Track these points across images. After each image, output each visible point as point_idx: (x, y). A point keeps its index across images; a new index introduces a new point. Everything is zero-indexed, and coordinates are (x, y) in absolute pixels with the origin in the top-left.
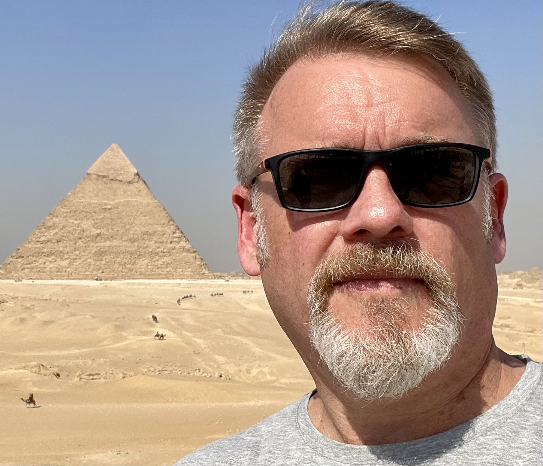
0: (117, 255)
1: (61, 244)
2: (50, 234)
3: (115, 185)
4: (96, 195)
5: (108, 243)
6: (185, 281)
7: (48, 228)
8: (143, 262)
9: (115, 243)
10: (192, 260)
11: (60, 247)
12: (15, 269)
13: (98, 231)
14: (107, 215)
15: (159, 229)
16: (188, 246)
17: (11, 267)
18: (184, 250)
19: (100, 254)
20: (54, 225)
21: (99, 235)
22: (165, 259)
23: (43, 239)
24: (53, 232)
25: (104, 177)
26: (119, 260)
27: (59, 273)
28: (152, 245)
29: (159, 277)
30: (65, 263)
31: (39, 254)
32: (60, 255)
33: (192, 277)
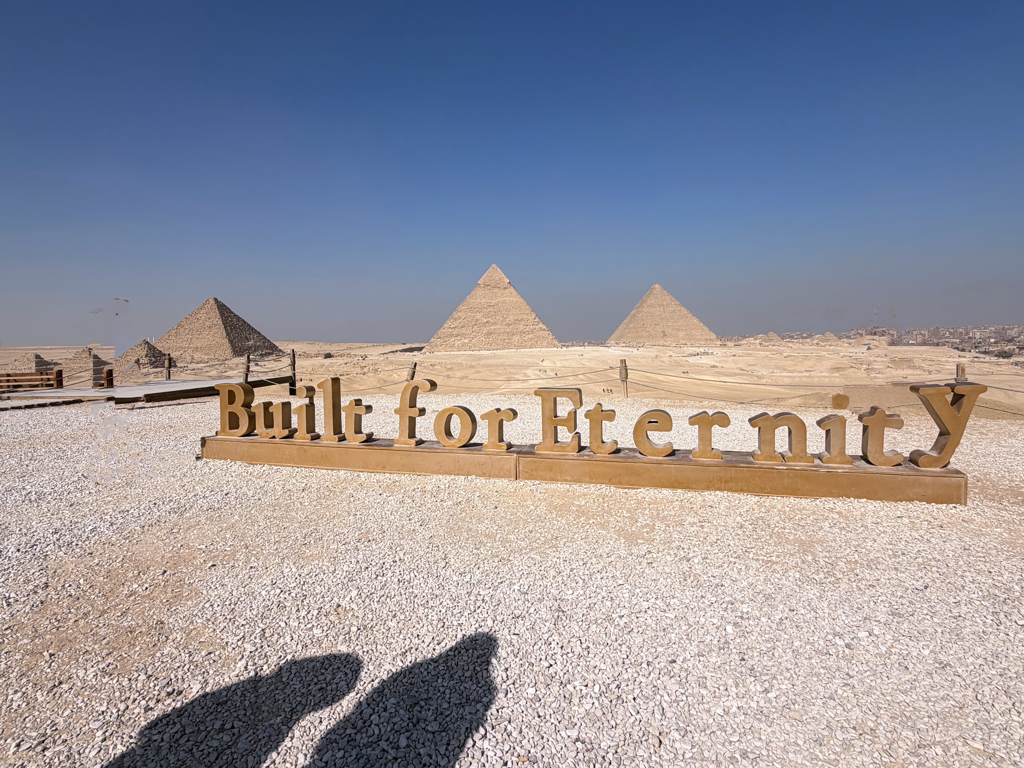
0: (499, 334)
1: (464, 329)
2: (456, 323)
3: (496, 290)
4: (484, 297)
5: (493, 327)
6: (543, 349)
7: (456, 319)
8: (516, 338)
9: (498, 326)
10: (547, 336)
11: (464, 330)
12: (436, 345)
13: (486, 320)
14: (491, 309)
15: (525, 317)
16: (544, 327)
17: (434, 344)
18: (541, 329)
19: (489, 334)
20: (459, 318)
21: (487, 322)
22: (530, 336)
23: (452, 326)
24: (458, 322)
25: (488, 285)
26: (500, 337)
27: (463, 347)
28: (521, 327)
29: (525, 347)
30: (467, 341)
31: (451, 335)
32: (464, 335)
33: (547, 347)
